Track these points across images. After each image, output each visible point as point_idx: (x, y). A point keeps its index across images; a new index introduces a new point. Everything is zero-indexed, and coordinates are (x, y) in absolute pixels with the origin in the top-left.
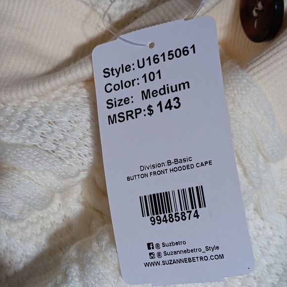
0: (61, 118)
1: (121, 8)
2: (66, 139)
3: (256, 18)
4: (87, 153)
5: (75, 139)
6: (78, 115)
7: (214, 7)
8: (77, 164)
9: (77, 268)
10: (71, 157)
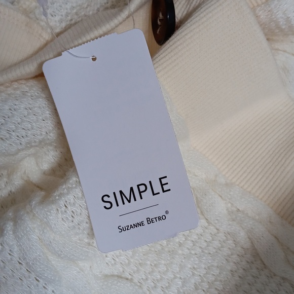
0: (3, 106)
1: (61, 21)
2: (6, 124)
3: (160, 25)
4: (24, 135)
5: (15, 123)
6: (17, 103)
7: (125, 20)
8: (16, 144)
9: (12, 224)
10: (11, 138)
